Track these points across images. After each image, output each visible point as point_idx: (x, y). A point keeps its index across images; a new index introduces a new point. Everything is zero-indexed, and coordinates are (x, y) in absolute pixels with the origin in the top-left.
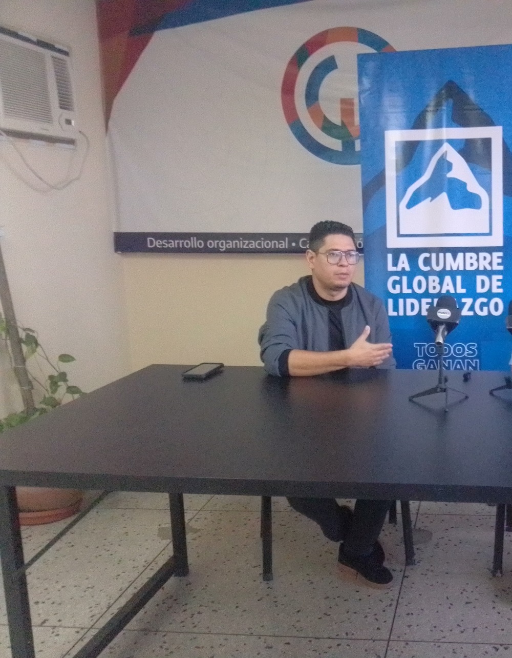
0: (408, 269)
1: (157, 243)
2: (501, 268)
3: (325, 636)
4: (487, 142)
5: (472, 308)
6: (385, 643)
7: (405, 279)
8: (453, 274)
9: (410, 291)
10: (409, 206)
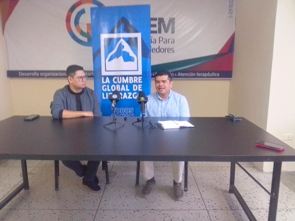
0: (109, 82)
1: (23, 74)
2: (141, 82)
3: (75, 209)
4: (136, 39)
5: (132, 96)
6: (95, 211)
7: (108, 86)
8: (125, 84)
9: (110, 90)
10: (110, 60)
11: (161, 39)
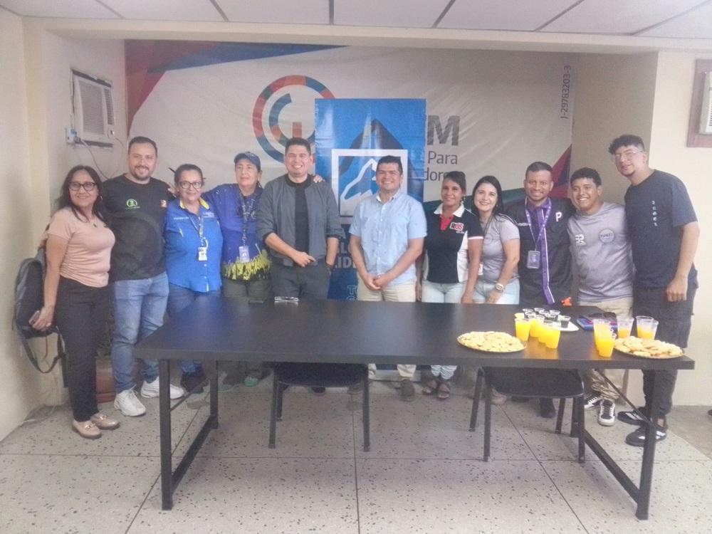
10: (347, 197)
11: (432, 155)
